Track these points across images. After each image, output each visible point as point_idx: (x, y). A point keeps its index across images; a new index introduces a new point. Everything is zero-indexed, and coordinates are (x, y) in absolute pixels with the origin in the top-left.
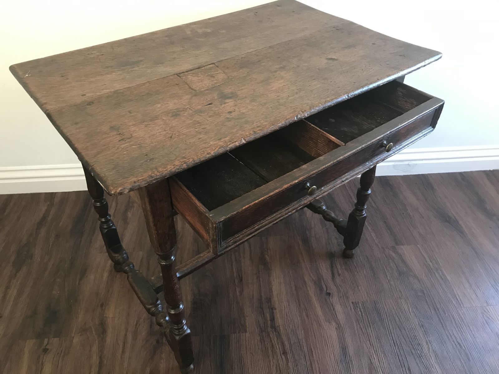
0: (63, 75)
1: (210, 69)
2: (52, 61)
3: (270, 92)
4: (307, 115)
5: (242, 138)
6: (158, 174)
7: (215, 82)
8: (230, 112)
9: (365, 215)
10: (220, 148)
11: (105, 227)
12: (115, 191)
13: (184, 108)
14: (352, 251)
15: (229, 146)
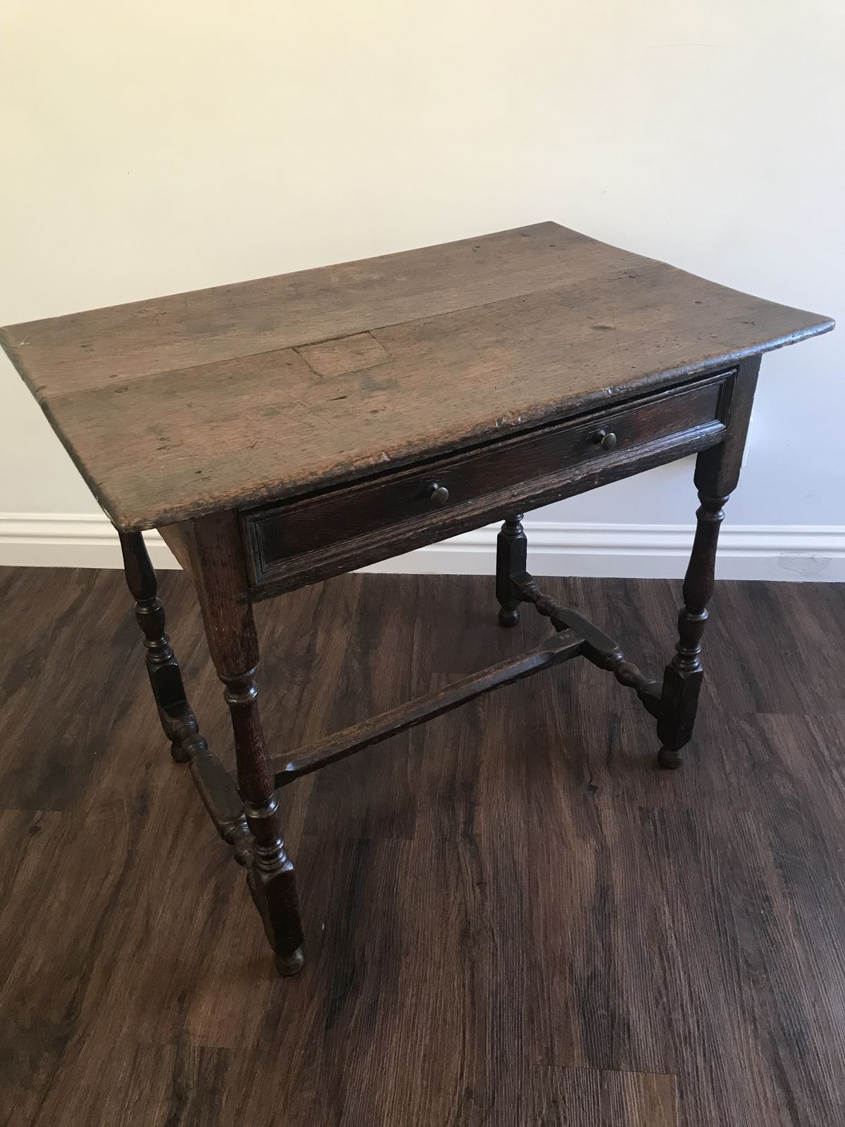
0: (85, 344)
1: (358, 341)
2: (73, 321)
3: (463, 381)
4: (522, 419)
5: (383, 451)
6: (211, 501)
7: (364, 362)
8: (375, 412)
9: (700, 670)
10: (336, 466)
11: (157, 660)
12: (127, 523)
13: (291, 404)
14: (676, 753)
15: (355, 464)
